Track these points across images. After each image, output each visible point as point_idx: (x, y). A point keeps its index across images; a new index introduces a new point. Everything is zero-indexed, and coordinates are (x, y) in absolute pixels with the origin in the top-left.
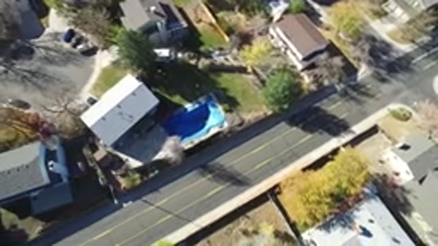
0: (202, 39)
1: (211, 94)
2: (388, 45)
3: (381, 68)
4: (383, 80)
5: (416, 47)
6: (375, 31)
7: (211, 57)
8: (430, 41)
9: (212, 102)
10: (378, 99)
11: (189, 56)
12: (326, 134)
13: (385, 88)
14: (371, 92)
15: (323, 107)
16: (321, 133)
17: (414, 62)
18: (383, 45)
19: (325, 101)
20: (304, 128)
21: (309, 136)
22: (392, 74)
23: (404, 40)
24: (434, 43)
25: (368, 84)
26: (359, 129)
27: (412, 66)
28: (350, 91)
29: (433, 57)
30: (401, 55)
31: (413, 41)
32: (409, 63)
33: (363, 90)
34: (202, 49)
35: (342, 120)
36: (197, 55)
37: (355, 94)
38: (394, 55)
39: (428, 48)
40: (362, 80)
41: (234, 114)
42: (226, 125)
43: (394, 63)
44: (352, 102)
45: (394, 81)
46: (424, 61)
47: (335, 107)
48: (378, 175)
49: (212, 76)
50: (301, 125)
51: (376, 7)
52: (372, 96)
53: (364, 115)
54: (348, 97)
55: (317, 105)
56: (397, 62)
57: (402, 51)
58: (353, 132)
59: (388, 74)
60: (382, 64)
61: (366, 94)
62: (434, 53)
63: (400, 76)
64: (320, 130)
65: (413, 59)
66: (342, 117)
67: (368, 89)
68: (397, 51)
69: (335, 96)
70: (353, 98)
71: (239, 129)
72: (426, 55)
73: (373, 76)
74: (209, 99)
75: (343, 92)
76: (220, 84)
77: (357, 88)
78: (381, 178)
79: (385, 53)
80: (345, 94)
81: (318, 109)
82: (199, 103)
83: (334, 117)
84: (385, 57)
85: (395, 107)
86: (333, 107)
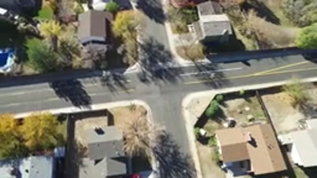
0: (40, 12)
1: (16, 49)
2: (170, 56)
3: (151, 71)
4: (144, 80)
5: (194, 65)
6: (168, 43)
7: (35, 25)
8: (208, 64)
9: (12, 53)
10: (128, 93)
11: (22, 20)
12: (70, 102)
13: (141, 86)
14: (126, 86)
15: (83, 84)
16: (67, 100)
17: (181, 75)
18: (166, 55)
19: (87, 79)
20: (57, 92)
21: (58, 99)
22: (155, 78)
23: (187, 56)
24: (210, 67)
25: (129, 79)
26: (95, 107)
27: (177, 78)
28: (111, 78)
29: (203, 77)
30: (176, 66)
31: (193, 60)
32: (177, 74)
33: (122, 82)
34: (34, 19)
35: (89, 97)
36: (27, 21)
37: (113, 82)
38: (170, 65)
39: (202, 69)
40: (127, 74)
41: (19, 66)
42: (9, 70)
43: (165, 70)
44: (106, 88)
45: (152, 84)
46: (191, 78)
47: (90, 86)
48: (81, 145)
49: (26, 37)
50: (57, 89)
51: (182, 25)
52: (125, 89)
53: (109, 100)
54: (106, 83)
55: (80, 80)
56: (168, 70)
57: (179, 64)
58: (90, 108)
59: (152, 78)
60: (153, 69)
61: (121, 85)
62: (204, 74)
63: (161, 82)
64: (68, 98)
65: (183, 73)
66: (90, 95)
67: (126, 82)
68: (174, 63)
69: (97, 78)
70: (108, 85)
71: (16, 75)
72: (196, 73)
73: (138, 75)
74: (12, 51)
76: (26, 43)
77: (118, 78)
78: (81, 149)
79: (164, 61)
81: (79, 83)
82: (4, 51)
83: (85, 92)
84: (160, 64)
85: (137, 102)
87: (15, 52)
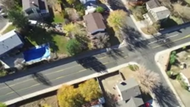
0: (54, 19)
1: (48, 43)
2: (139, 34)
3: (133, 44)
4: (131, 50)
5: (153, 37)
6: (136, 27)
7: (55, 27)
8: (160, 35)
9: (47, 47)
10: (125, 58)
11: (46, 25)
12: (93, 70)
13: (131, 54)
14: (123, 55)
15: (97, 58)
16: (91, 69)
17: (149, 44)
18: (137, 34)
19: (99, 55)
20: (83, 66)
21: (85, 70)
22: (136, 48)
23: (148, 33)
24: (162, 37)
25: (123, 51)
26: (110, 71)
27: (147, 46)
28: (112, 52)
29: (160, 43)
30: (144, 39)
31: (152, 34)
32: (147, 44)
33: (119, 53)
34: (53, 23)
35: (103, 65)
36: (49, 25)
37: (114, 54)
38: (141, 39)
39: (158, 38)
40: (121, 48)
41: (55, 54)
42: (49, 58)
43: (140, 42)
44: (112, 58)
45: (136, 51)
46: (154, 44)
47: (102, 59)
48: (111, 94)
49: (52, 36)
50: (83, 64)
51: (140, 15)
52: (123, 57)
53: (116, 65)
54: (111, 55)
55: (94, 56)
56: (141, 42)
57: (146, 38)
58: (107, 72)
59: (135, 47)
60: (133, 42)
61: (120, 55)
62: (160, 41)
63: (140, 49)
64: (91, 68)
65: (149, 42)
66: (104, 64)
67: (122, 53)
69: (104, 53)
70: (112, 56)
71: (54, 60)
72: (156, 41)
73: (127, 47)
74: (47, 45)
75: (109, 52)
76: (53, 39)
77: (116, 51)
78: (111, 96)
79: (137, 37)
80: (110, 53)
81: (94, 58)
82: (42, 46)
83: (101, 63)
84: (136, 39)
85: (132, 63)
86: (102, 58)
87: (49, 46)
